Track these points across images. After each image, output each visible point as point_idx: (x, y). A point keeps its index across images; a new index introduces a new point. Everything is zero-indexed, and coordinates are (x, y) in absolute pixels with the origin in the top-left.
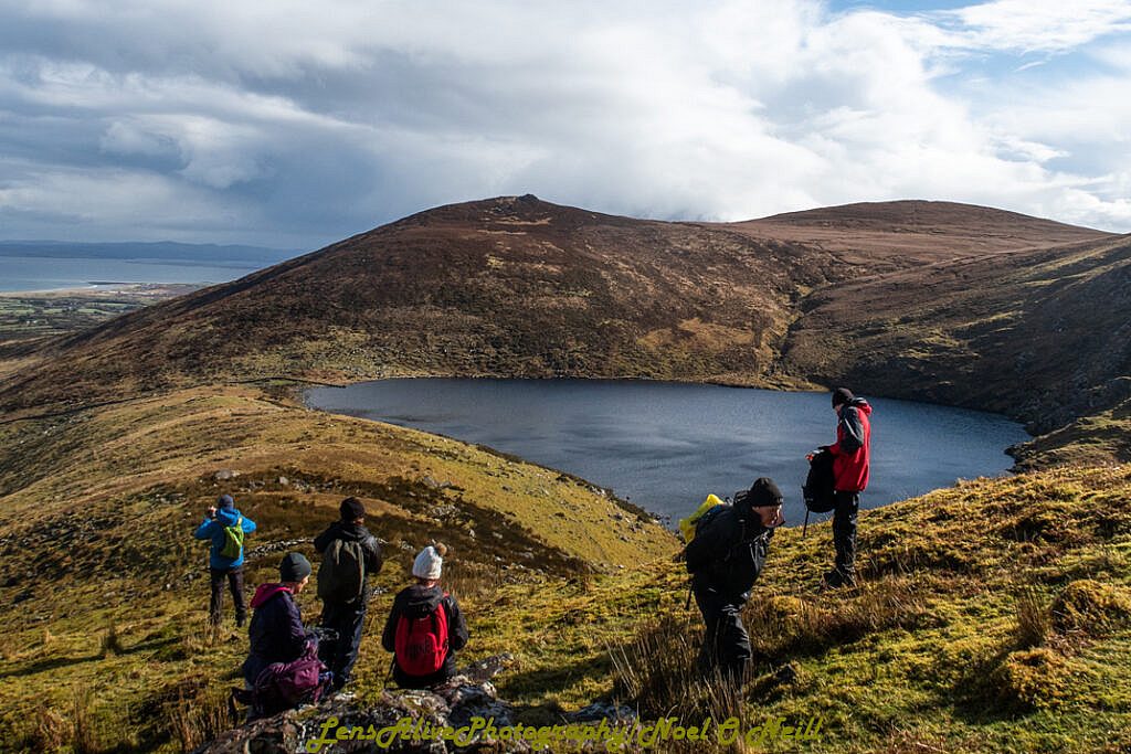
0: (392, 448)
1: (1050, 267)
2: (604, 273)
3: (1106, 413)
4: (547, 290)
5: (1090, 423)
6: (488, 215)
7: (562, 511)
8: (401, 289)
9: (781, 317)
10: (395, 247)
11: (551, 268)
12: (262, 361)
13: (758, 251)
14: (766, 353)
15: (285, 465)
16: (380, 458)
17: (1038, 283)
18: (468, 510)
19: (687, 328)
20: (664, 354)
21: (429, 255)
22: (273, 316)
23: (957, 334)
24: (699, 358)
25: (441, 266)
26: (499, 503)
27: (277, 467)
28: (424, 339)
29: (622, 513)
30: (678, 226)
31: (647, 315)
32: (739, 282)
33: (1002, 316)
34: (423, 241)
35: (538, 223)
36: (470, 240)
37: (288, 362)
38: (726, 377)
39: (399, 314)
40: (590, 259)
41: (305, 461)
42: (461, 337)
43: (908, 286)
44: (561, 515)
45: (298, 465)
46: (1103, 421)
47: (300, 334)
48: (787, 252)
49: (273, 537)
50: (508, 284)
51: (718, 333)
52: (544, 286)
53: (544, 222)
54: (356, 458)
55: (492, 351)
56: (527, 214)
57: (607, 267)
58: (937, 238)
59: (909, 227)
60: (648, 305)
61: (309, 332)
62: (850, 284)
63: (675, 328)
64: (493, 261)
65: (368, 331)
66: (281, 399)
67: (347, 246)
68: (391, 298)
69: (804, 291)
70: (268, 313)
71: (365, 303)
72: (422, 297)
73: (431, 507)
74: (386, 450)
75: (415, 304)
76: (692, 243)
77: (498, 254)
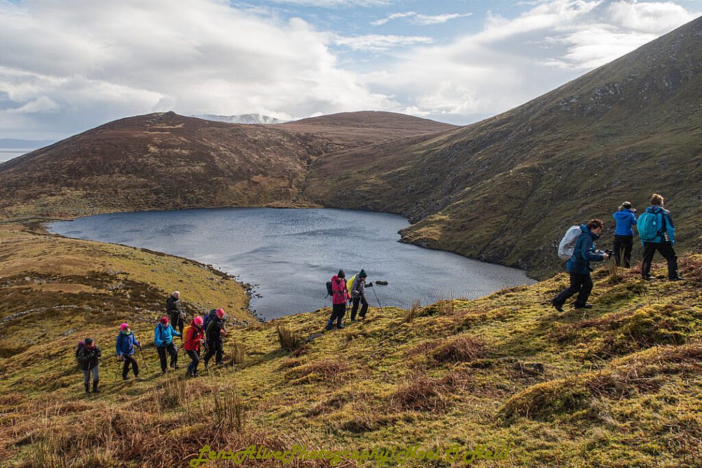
0: (91, 256)
1: (425, 144)
2: (212, 153)
3: (440, 213)
4: (182, 163)
5: (433, 218)
6: (149, 123)
7: (182, 279)
8: (101, 165)
9: (302, 172)
10: (96, 142)
11: (184, 151)
12: (23, 208)
13: (292, 139)
14: (294, 190)
15: (29, 270)
16: (84, 262)
17: (419, 152)
18: (130, 284)
19: (256, 180)
20: (244, 193)
21: (116, 147)
22: (28, 183)
23: (382, 178)
24: (261, 195)
25: (123, 152)
26: (148, 279)
27: (25, 272)
28: (116, 192)
29: (214, 276)
30: (251, 127)
31: (235, 173)
32: (282, 155)
33: (402, 168)
34: (112, 139)
35: (177, 127)
36: (139, 137)
37: (39, 209)
38: (276, 203)
39: (101, 179)
40: (205, 146)
41: (41, 267)
42: (137, 190)
43: (362, 155)
44: (181, 281)
45: (36, 269)
46: (438, 217)
47: (45, 193)
48: (305, 139)
49: (17, 310)
50: (161, 161)
51: (272, 182)
52: (181, 161)
53: (180, 126)
54: (69, 263)
55: (154, 197)
56: (170, 122)
57: (214, 150)
58: (378, 130)
59: (365, 125)
60: (235, 169)
61: (51, 191)
62: (335, 154)
63: (249, 180)
64: (152, 149)
65: (84, 189)
66: (35, 230)
67: (69, 142)
68: (96, 171)
69: (314, 158)
70: (24, 182)
71: (80, 175)
72: (114, 170)
73: (109, 285)
74: (88, 257)
75: (110, 174)
76: (258, 136)
77: (155, 145)
